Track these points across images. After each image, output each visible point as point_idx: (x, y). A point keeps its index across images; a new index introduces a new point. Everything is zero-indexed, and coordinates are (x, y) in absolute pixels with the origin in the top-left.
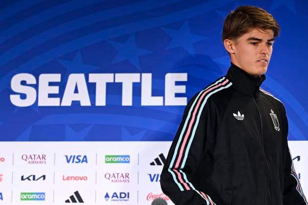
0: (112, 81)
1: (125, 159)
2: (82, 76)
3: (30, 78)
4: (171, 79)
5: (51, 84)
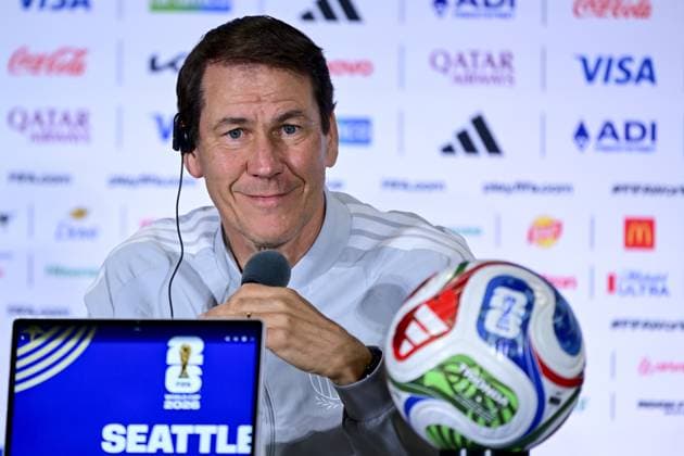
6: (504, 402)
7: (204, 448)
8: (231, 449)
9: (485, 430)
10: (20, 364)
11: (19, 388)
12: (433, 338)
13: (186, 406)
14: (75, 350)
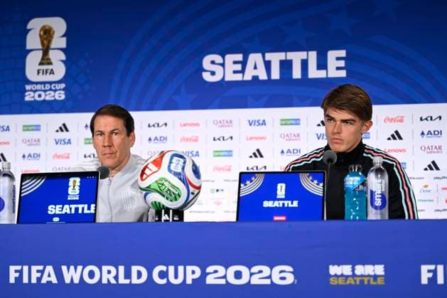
0: (284, 58)
1: (296, 122)
2: (260, 55)
3: (218, 59)
4: (332, 55)
5: (235, 62)
6: (177, 193)
7: (80, 212)
8: (89, 212)
9: (171, 203)
10: (23, 188)
11: (22, 195)
12: (153, 173)
13: (74, 199)
14: (40, 182)
